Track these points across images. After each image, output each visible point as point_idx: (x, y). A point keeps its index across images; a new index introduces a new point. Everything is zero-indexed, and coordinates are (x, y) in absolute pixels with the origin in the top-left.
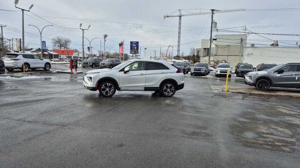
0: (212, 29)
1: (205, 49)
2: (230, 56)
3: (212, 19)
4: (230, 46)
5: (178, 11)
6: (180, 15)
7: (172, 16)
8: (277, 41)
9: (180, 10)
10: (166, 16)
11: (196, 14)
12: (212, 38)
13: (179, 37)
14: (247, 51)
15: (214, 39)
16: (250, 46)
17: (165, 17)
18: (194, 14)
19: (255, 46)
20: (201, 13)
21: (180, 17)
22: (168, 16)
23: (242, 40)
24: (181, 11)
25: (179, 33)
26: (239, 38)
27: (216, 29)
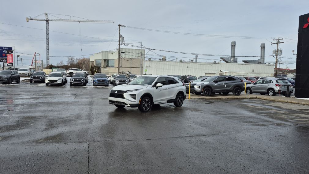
0: (119, 43)
1: (105, 60)
2: (133, 68)
3: (120, 33)
4: (132, 59)
5: (45, 15)
6: (47, 20)
7: (37, 20)
8: (165, 57)
9: (46, 14)
10: (29, 18)
11: (66, 21)
12: (121, 51)
13: (48, 44)
14: (146, 64)
15: (122, 53)
16: (148, 59)
17: (28, 20)
18: (63, 20)
19: (152, 60)
20: (71, 20)
21: (47, 21)
22: (32, 19)
23: (141, 54)
24: (48, 15)
25: (48, 39)
26: (139, 52)
27: (123, 43)
